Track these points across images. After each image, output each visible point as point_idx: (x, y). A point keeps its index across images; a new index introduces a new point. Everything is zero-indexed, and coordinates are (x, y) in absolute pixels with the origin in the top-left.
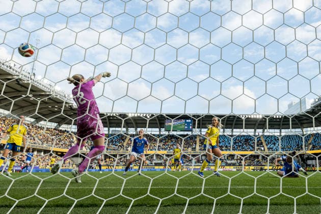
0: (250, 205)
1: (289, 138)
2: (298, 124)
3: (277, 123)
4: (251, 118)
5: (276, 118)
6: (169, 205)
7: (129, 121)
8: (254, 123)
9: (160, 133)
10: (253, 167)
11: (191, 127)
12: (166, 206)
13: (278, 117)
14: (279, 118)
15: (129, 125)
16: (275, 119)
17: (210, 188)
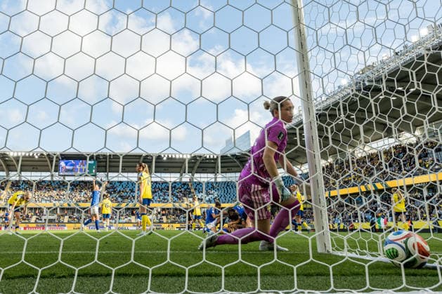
0: (174, 276)
1: (228, 185)
2: (239, 166)
3: (212, 165)
4: (175, 159)
5: (210, 159)
6: (64, 277)
7: (11, 163)
8: (180, 165)
9: (52, 178)
10: (179, 225)
11: (94, 171)
12: (60, 277)
13: (212, 157)
14: (213, 159)
15: (11, 168)
16: (207, 159)
17: (120, 254)
